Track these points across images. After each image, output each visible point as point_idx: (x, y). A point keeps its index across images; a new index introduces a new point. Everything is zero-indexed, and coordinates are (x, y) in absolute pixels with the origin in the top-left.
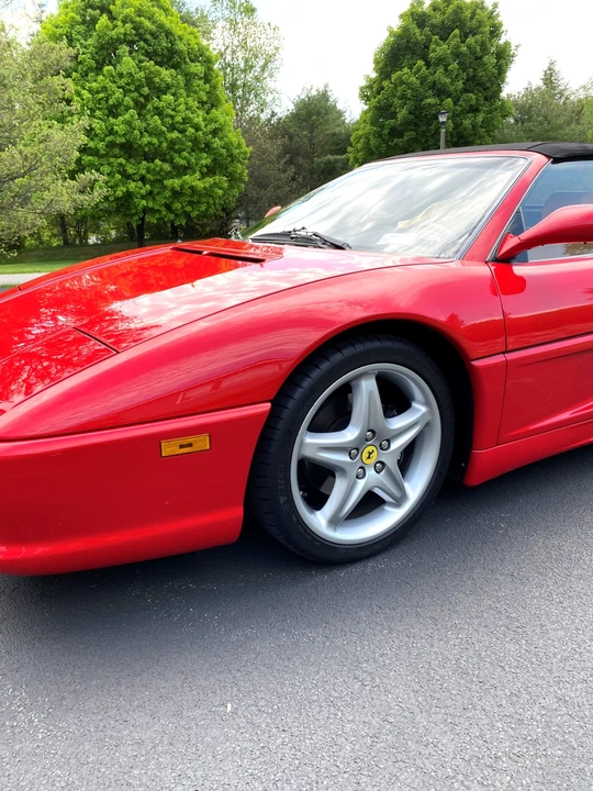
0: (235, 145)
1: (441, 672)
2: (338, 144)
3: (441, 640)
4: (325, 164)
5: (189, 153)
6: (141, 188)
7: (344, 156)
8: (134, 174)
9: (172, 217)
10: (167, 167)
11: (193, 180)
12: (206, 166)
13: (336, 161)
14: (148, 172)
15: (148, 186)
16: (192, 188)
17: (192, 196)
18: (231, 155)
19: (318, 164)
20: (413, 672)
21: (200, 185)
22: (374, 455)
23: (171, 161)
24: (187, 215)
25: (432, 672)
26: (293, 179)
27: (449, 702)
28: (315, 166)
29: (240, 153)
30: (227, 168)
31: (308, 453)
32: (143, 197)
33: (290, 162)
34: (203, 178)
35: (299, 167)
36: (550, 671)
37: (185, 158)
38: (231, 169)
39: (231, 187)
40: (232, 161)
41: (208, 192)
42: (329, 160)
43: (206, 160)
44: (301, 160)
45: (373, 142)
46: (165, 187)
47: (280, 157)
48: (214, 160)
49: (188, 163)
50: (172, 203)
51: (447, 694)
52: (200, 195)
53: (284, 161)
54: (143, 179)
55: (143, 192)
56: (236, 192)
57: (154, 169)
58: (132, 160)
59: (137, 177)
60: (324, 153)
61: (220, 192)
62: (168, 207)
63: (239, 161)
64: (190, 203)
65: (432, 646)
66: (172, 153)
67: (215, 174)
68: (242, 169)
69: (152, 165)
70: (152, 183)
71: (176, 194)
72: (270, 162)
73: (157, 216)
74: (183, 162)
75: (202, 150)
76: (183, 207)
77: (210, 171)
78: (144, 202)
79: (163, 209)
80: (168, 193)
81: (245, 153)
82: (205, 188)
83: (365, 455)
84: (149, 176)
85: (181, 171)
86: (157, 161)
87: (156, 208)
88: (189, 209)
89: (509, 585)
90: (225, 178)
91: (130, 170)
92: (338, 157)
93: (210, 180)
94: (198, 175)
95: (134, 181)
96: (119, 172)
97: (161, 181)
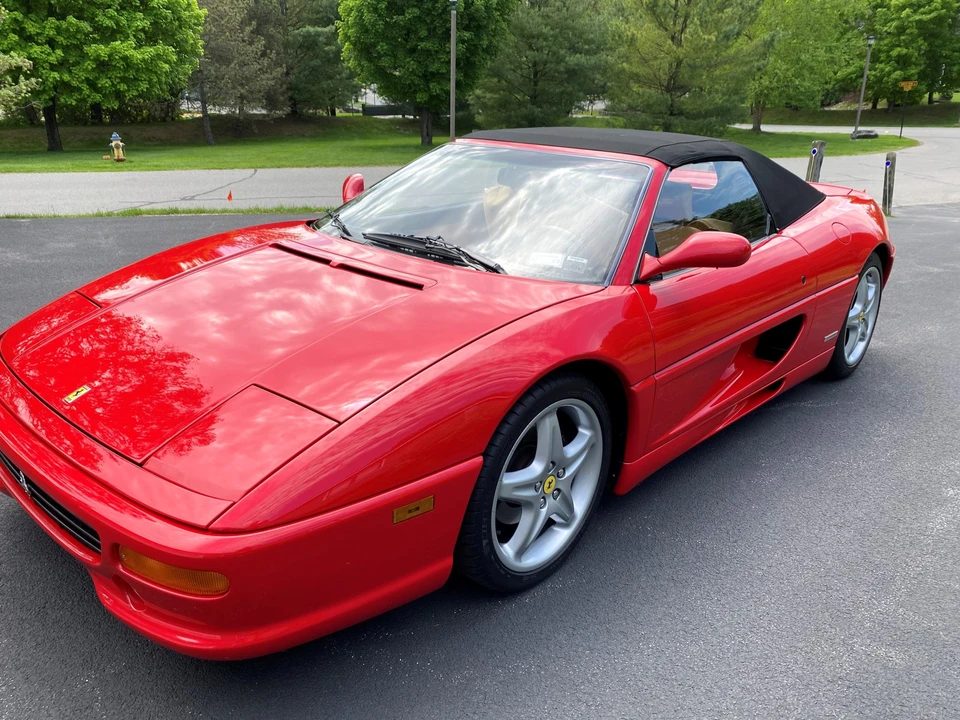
0: (184, 6)
1: (646, 681)
2: (318, 12)
3: (636, 652)
4: (304, 37)
5: (117, 10)
6: (49, 54)
7: (326, 29)
8: (38, 34)
9: (98, 97)
10: (86, 26)
11: (125, 47)
12: (143, 30)
13: (318, 34)
14: (58, 34)
15: (59, 52)
16: (125, 58)
17: (126, 70)
18: (179, 19)
19: (294, 36)
20: (625, 686)
21: (137, 55)
22: (553, 484)
23: (92, 20)
24: (119, 95)
25: (640, 684)
26: (264, 54)
27: (662, 708)
28: (290, 38)
29: (191, 16)
30: (174, 35)
31: (506, 494)
32: (53, 68)
33: (257, 32)
34: (140, 46)
35: (270, 38)
36: (729, 665)
37: (111, 18)
38: (179, 37)
39: (181, 61)
40: (180, 27)
41: (149, 66)
42: (308, 32)
43: (142, 22)
44: (272, 30)
45: (367, 16)
46: (84, 56)
47: (243, 23)
48: (155, 24)
49: (117, 24)
50: (97, 79)
51: (658, 700)
52: (138, 70)
53: (248, 29)
54: (52, 43)
55: (53, 59)
56: (188, 68)
57: (67, 30)
58: (32, 16)
59: (41, 39)
60: (300, 22)
61: (167, 67)
62: (92, 85)
63: (190, 28)
64: (123, 80)
65: (631, 659)
66: (93, 9)
67: (155, 42)
68: (193, 38)
69: (64, 25)
70: (65, 49)
71: (103, 66)
72: (231, 30)
73: (76, 96)
74: (108, 23)
75: (137, 9)
76: (113, 85)
77: (149, 38)
78: (56, 75)
79: (85, 87)
80: (89, 65)
81: (197, 17)
82: (144, 60)
83: (547, 485)
84: (60, 39)
85: (108, 35)
86: (71, 19)
87: (75, 83)
88: (123, 87)
89: (674, 590)
90: (171, 49)
91: (31, 28)
92: (320, 29)
93: (149, 51)
94: (132, 42)
95: (38, 44)
96: (14, 31)
97: (79, 47)
